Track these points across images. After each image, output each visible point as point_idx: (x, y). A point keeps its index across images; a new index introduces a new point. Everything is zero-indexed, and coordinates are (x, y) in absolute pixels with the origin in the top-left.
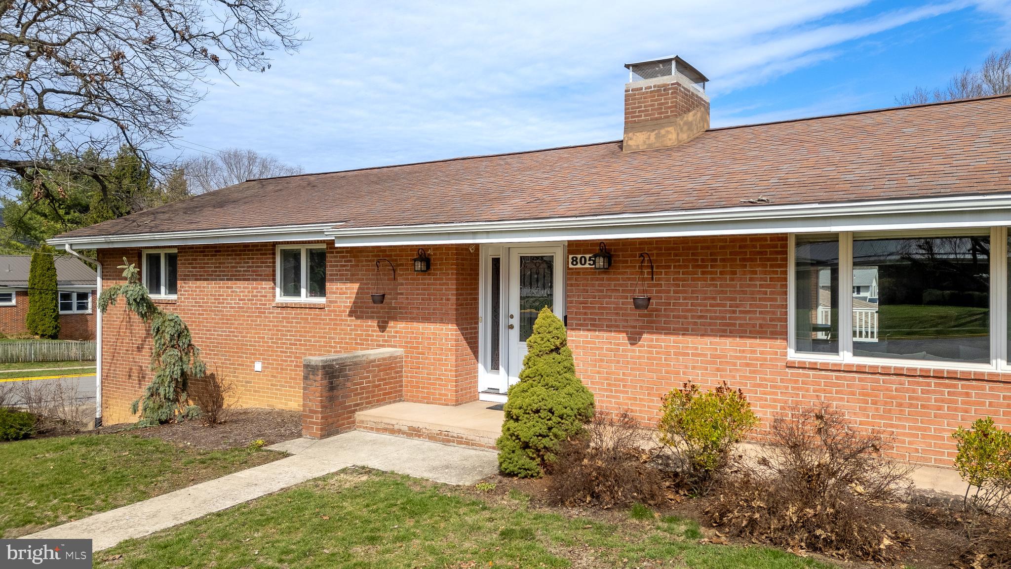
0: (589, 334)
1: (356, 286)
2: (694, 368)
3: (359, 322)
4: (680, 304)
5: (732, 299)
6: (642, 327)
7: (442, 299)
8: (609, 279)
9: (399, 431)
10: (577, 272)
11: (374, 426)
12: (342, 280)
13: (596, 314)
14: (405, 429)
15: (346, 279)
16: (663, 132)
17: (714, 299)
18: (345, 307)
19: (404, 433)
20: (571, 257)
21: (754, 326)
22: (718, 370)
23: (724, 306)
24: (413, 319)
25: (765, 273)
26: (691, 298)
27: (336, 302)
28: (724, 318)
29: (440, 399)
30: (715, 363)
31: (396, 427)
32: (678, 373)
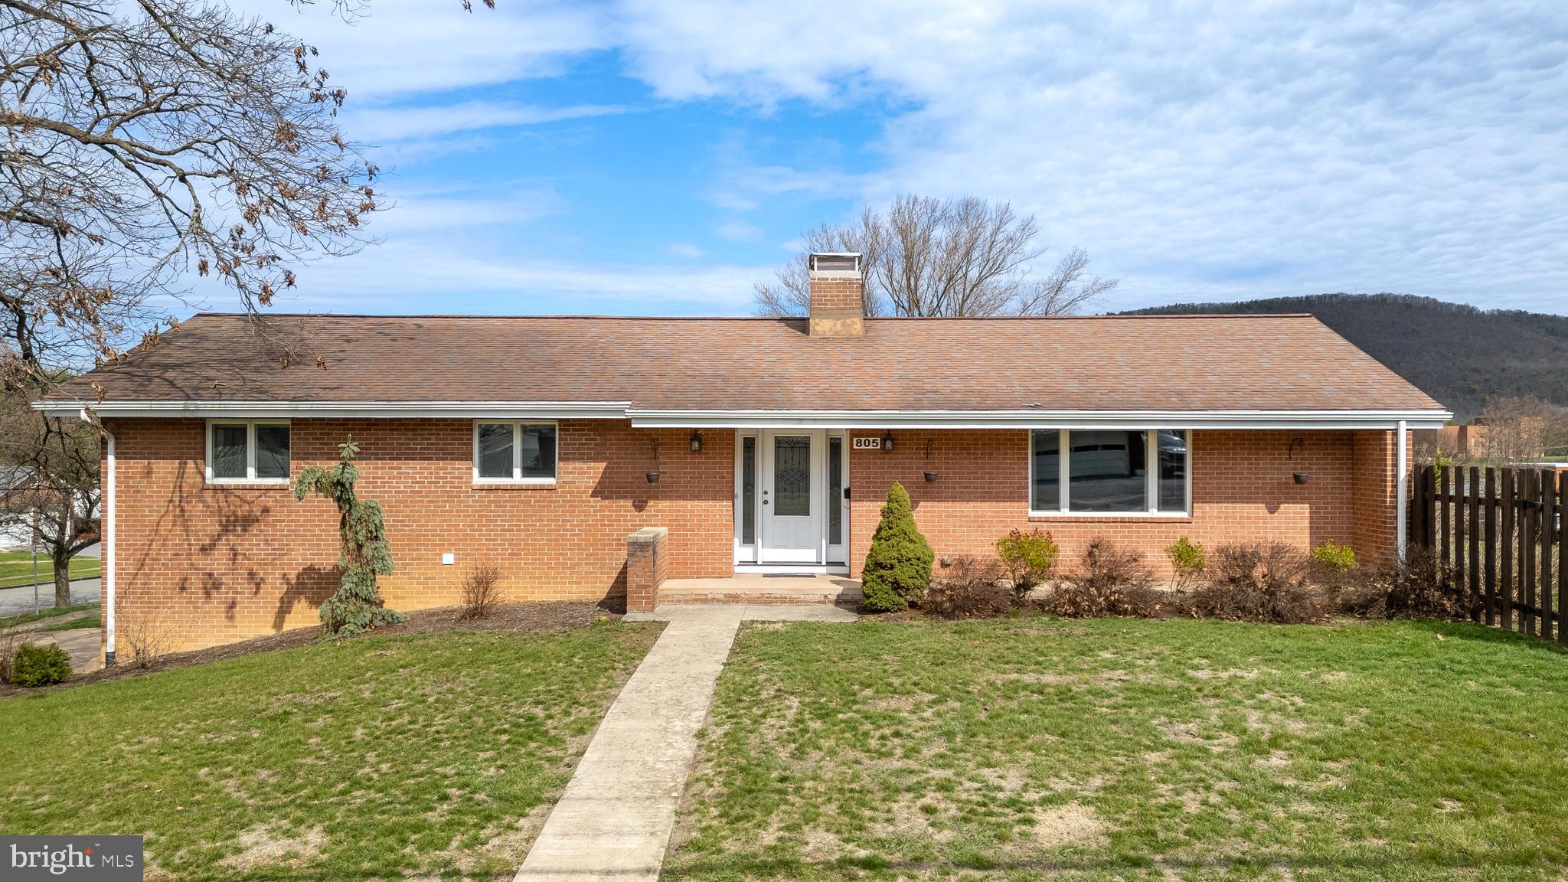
0: (872, 504)
1: (603, 465)
2: (961, 526)
3: (607, 502)
4: (950, 478)
5: (989, 473)
6: (918, 497)
7: (715, 477)
8: (889, 459)
9: (714, 600)
10: (861, 452)
11: (682, 598)
12: (583, 459)
13: (878, 487)
14: (722, 597)
15: (588, 458)
16: (848, 321)
17: (976, 473)
18: (586, 487)
19: (718, 601)
20: (855, 439)
21: (1006, 493)
22: (979, 527)
23: (984, 478)
24: (679, 498)
25: (1014, 454)
26: (959, 473)
27: (574, 482)
28: (983, 488)
29: (715, 573)
30: (977, 522)
31: (710, 596)
32: (948, 531)
